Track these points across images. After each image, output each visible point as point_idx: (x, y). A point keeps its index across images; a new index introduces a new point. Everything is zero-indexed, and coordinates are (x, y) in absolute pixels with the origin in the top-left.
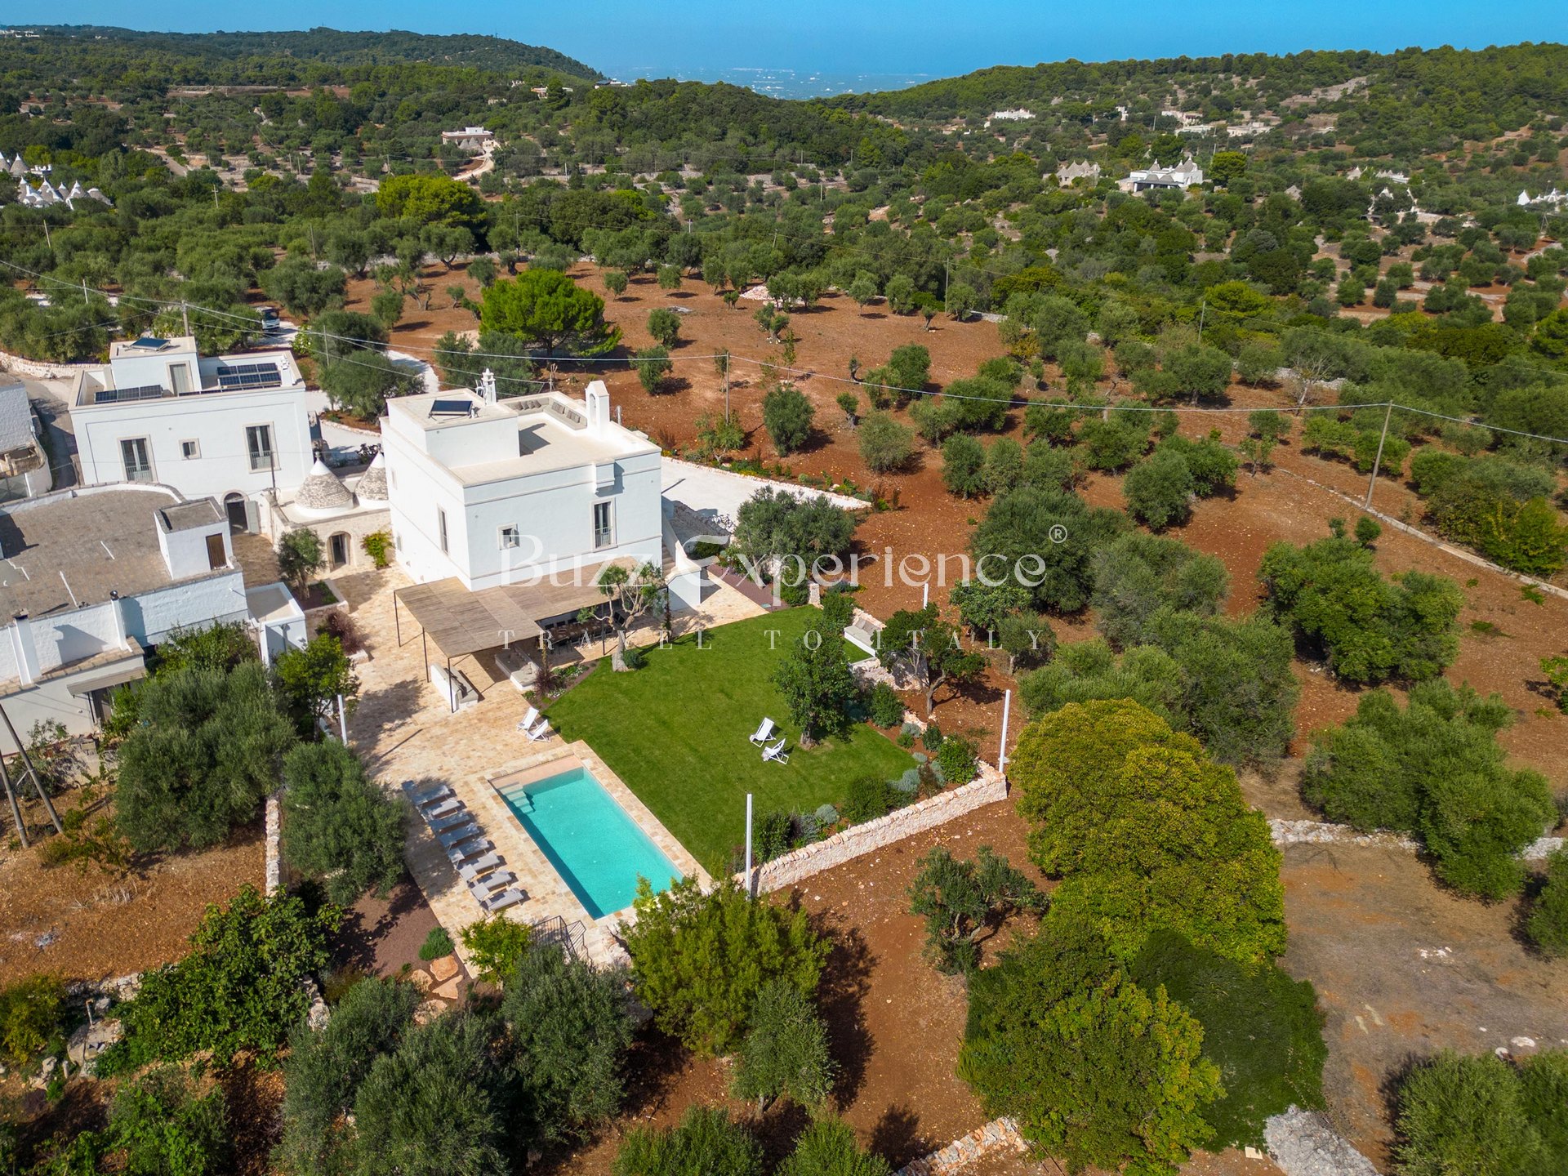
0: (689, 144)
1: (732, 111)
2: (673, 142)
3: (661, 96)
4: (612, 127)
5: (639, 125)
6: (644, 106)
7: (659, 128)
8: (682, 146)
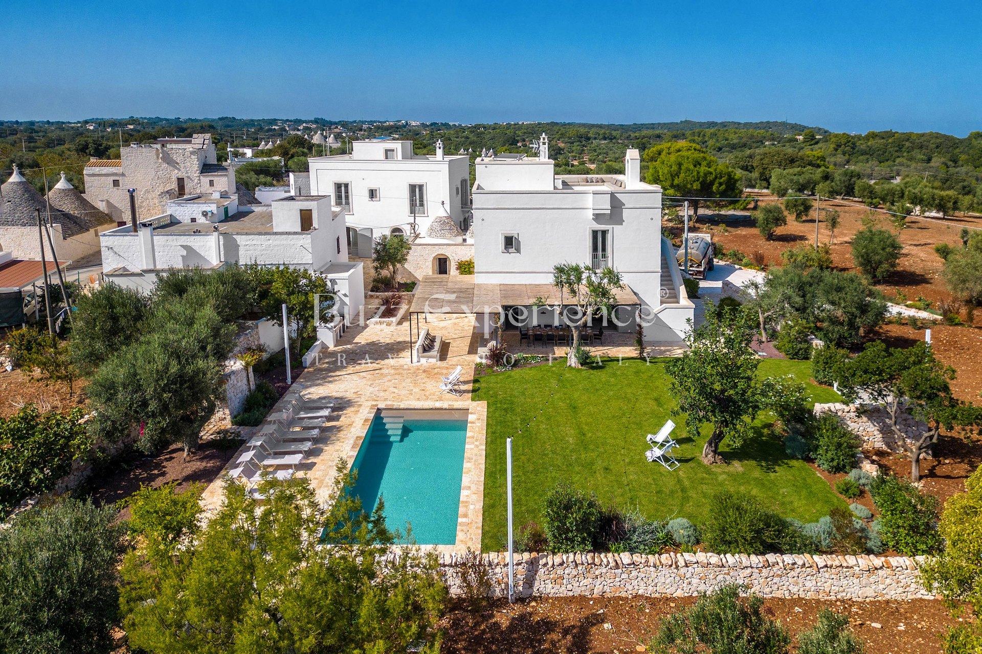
0: (901, 164)
1: (937, 147)
2: (890, 163)
3: (883, 138)
4: (844, 154)
5: (864, 153)
6: (869, 143)
7: (879, 155)
8: (895, 165)
